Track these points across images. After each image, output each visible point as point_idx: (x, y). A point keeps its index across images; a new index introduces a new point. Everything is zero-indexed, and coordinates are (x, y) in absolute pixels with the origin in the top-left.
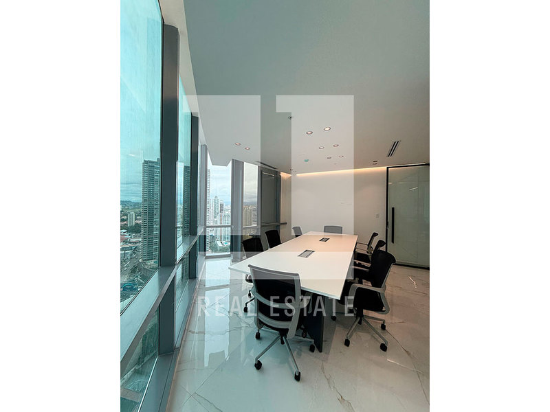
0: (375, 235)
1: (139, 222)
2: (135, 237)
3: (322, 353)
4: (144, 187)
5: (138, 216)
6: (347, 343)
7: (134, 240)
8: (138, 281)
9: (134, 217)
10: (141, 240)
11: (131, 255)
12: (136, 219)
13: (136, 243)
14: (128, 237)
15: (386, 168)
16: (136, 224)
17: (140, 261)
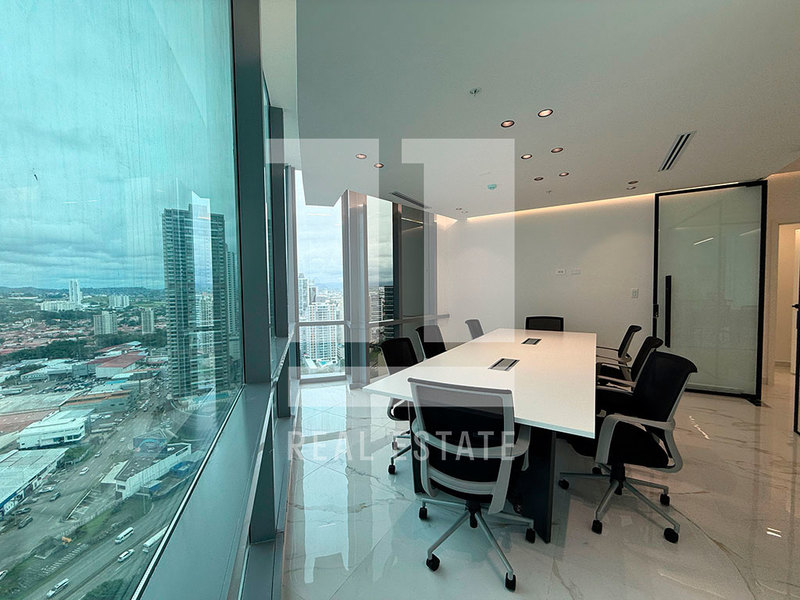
0: (633, 329)
1: (162, 326)
2: (156, 354)
3: (550, 545)
4: (167, 260)
5: (160, 314)
6: (597, 527)
7: (155, 360)
8: (167, 434)
9: (152, 319)
10: (166, 359)
11: (151, 387)
12: (156, 321)
13: (158, 365)
14: (143, 354)
15: (652, 196)
16: (158, 330)
17: (169, 397)
